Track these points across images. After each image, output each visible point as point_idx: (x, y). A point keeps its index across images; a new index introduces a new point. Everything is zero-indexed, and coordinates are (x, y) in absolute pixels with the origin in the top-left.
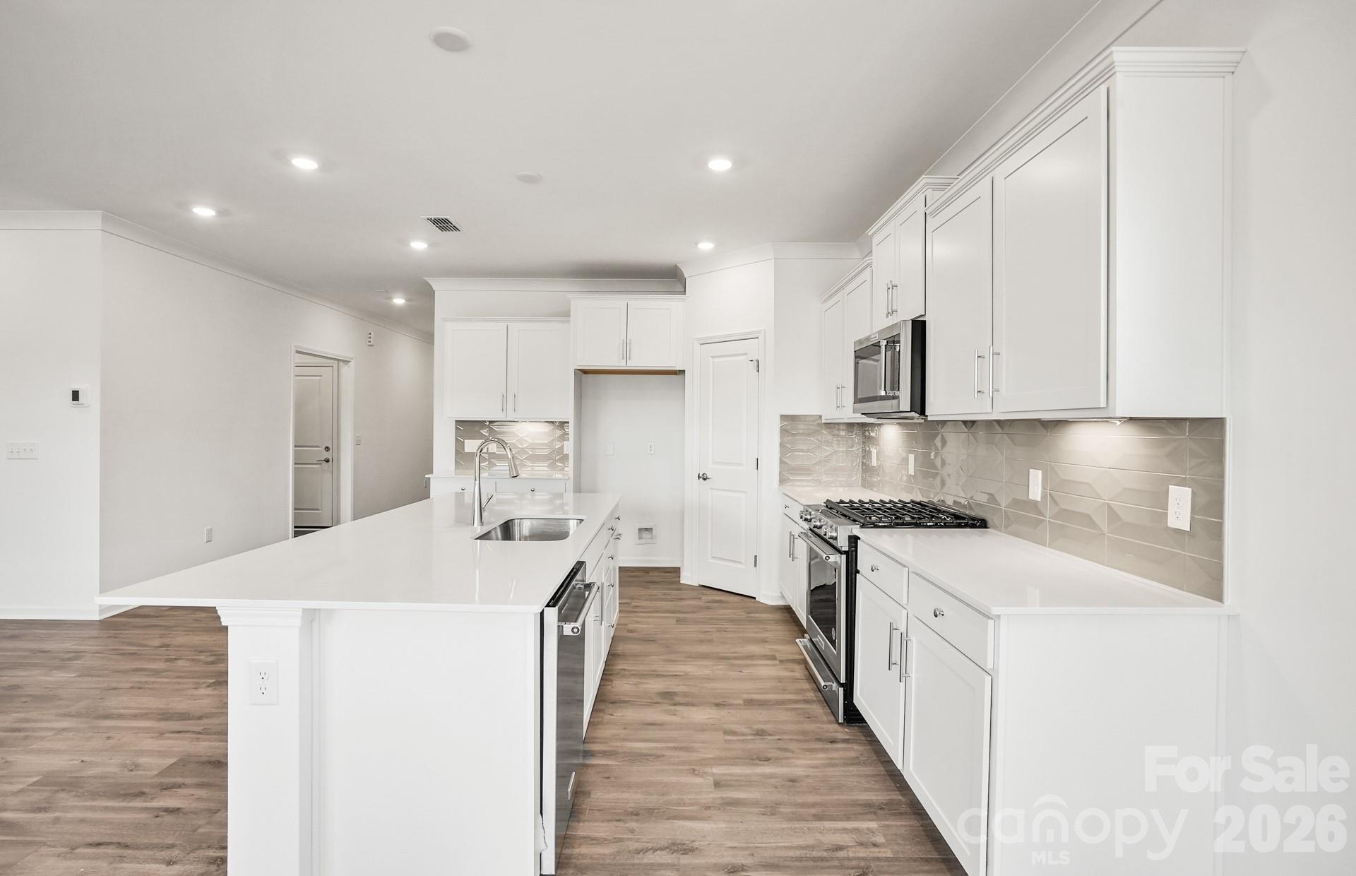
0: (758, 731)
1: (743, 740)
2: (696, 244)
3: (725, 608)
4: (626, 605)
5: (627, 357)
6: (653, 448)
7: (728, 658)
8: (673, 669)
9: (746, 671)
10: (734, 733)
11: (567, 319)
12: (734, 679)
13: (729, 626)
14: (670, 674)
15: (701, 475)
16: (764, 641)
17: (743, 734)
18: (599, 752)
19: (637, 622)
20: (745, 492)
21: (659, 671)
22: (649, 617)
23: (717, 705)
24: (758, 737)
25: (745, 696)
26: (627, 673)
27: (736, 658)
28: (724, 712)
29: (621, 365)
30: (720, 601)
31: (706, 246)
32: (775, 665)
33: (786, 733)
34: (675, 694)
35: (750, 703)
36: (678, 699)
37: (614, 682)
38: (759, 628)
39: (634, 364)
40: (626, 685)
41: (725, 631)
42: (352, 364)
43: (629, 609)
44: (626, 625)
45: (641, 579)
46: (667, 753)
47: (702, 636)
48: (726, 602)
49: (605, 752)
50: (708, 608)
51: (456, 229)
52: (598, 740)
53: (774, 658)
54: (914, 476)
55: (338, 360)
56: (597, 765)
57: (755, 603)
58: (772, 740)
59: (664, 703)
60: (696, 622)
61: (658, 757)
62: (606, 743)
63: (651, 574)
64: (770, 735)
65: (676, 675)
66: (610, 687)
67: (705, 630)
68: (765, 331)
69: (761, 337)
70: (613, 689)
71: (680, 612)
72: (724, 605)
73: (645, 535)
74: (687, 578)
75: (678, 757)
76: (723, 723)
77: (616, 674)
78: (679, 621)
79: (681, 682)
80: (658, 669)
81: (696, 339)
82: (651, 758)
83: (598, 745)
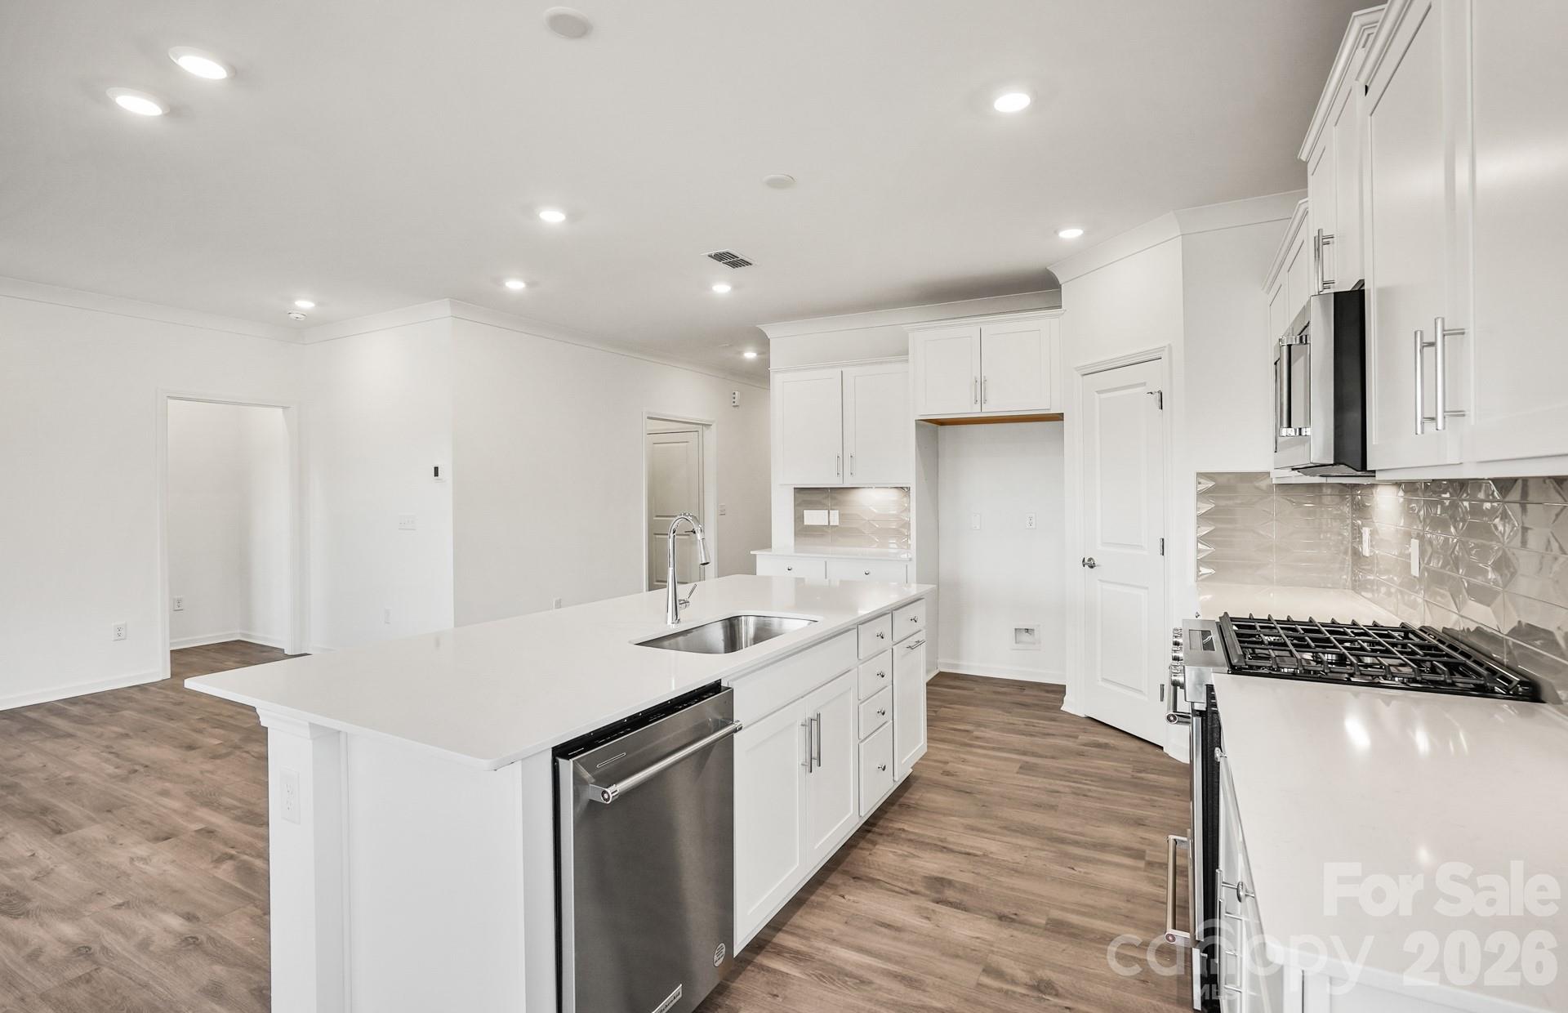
0: (1041, 981)
1: (1006, 992)
2: (1056, 232)
3: (1106, 758)
4: (964, 734)
5: (983, 402)
6: (1033, 521)
7: (1062, 841)
8: (970, 843)
9: (1081, 869)
10: (998, 974)
11: (903, 358)
12: (1054, 879)
13: (1096, 789)
14: (963, 850)
15: (1086, 561)
16: (1139, 823)
17: (1014, 982)
18: (790, 950)
19: (964, 761)
20: (1147, 588)
21: (950, 843)
22: (985, 756)
23: (1002, 918)
24: (1035, 994)
25: (1056, 914)
26: (903, 835)
27: (1076, 843)
28: (1005, 933)
29: (974, 411)
30: (1105, 746)
31: (1071, 234)
32: (1135, 869)
33: (1088, 1000)
34: (950, 883)
35: (1058, 928)
36: (950, 894)
37: (877, 847)
38: (1143, 799)
39: (992, 409)
40: (891, 855)
41: (1085, 795)
42: (713, 427)
43: (966, 741)
44: (946, 763)
45: (1009, 698)
46: (879, 981)
47: (1044, 798)
48: (1114, 748)
49: (798, 952)
50: (1081, 754)
51: (748, 264)
52: (801, 932)
53: (1139, 855)
54: (1420, 579)
55: (703, 425)
56: (775, 971)
57: (1157, 755)
58: (1055, 1006)
59: (924, 895)
60: (1049, 774)
61: (862, 982)
62: (807, 939)
63: (1026, 692)
64: (1057, 995)
65: (969, 854)
66: (868, 853)
67: (1055, 788)
68: (1169, 345)
69: (1165, 355)
70: (870, 858)
71: (1034, 754)
72: (1108, 752)
73: (1025, 637)
74: (1072, 705)
75: (890, 991)
76: (992, 952)
77: (888, 835)
78: (1025, 768)
79: (970, 867)
80: (951, 839)
81: (1077, 369)
82: (850, 981)
83: (794, 939)
